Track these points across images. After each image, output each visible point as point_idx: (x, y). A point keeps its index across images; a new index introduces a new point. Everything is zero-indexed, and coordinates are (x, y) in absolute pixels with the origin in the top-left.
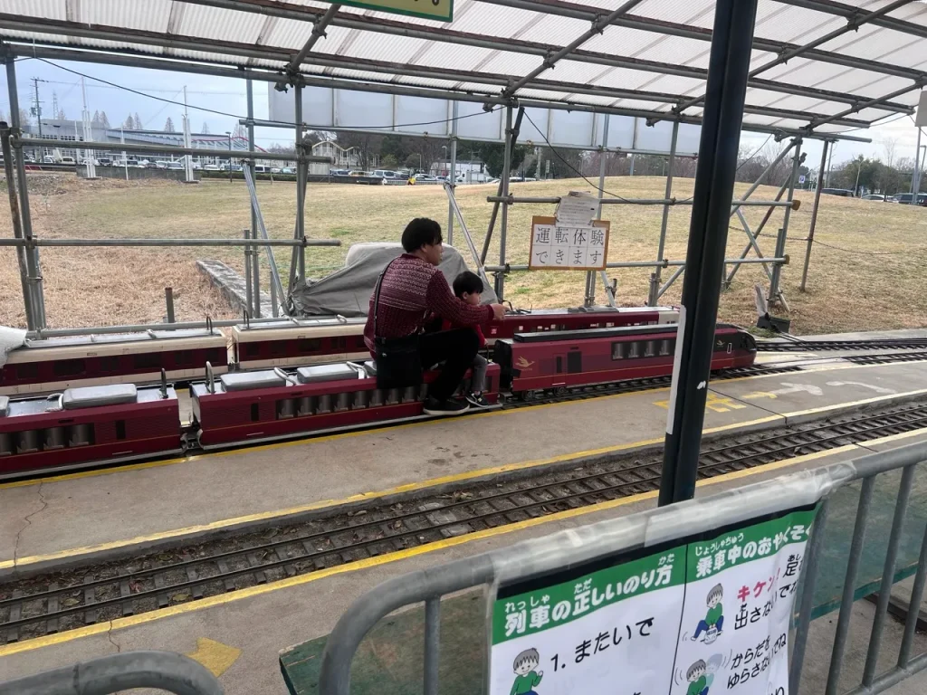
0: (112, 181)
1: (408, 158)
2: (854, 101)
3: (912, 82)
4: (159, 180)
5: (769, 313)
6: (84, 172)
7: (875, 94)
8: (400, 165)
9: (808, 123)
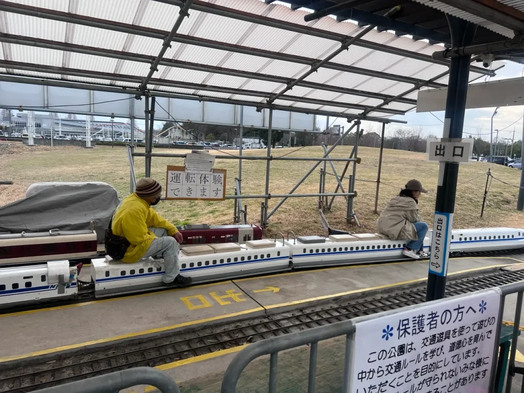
0: (42, 147)
1: (222, 135)
2: (384, 98)
3: (413, 86)
4: (71, 147)
5: (331, 228)
6: (27, 141)
7: (396, 93)
8: (217, 139)
9: (363, 111)
